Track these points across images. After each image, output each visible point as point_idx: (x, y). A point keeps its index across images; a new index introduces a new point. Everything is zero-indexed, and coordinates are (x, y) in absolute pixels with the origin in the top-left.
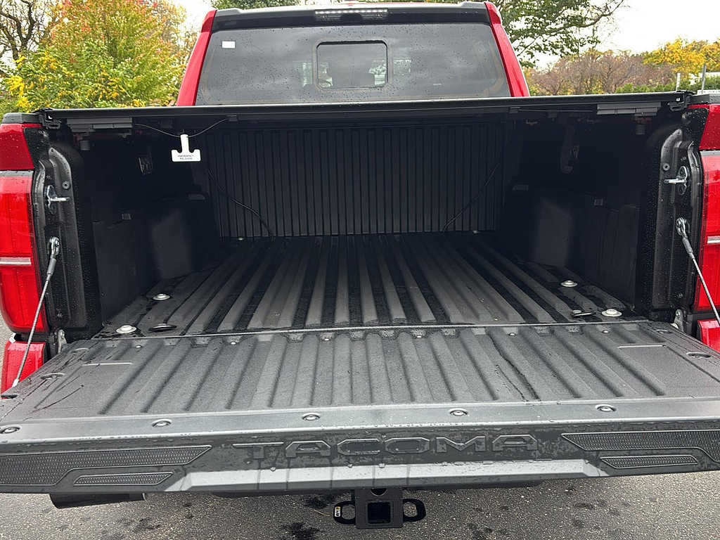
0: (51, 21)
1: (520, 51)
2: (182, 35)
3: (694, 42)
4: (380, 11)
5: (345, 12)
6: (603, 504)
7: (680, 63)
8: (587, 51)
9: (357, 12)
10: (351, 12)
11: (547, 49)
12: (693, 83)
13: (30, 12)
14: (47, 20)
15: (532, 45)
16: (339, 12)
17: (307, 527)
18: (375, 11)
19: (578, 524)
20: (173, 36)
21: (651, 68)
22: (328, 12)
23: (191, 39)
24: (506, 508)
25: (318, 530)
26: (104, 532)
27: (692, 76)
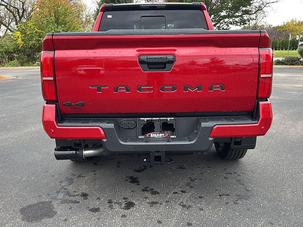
0: (31, 9)
1: (223, 24)
2: (84, 16)
3: (299, 22)
4: (163, 5)
5: (151, 5)
6: (235, 173)
7: (292, 31)
8: (253, 25)
9: (155, 5)
10: (153, 5)
11: (234, 23)
12: (297, 39)
13: (23, 6)
14: (30, 9)
15: (228, 22)
16: (149, 5)
17: (135, 177)
18: (161, 5)
19: (226, 178)
20: (80, 16)
21: (280, 33)
22: (145, 5)
23: (88, 18)
24: (202, 174)
25: (138, 178)
26: (67, 177)
27: (298, 36)
